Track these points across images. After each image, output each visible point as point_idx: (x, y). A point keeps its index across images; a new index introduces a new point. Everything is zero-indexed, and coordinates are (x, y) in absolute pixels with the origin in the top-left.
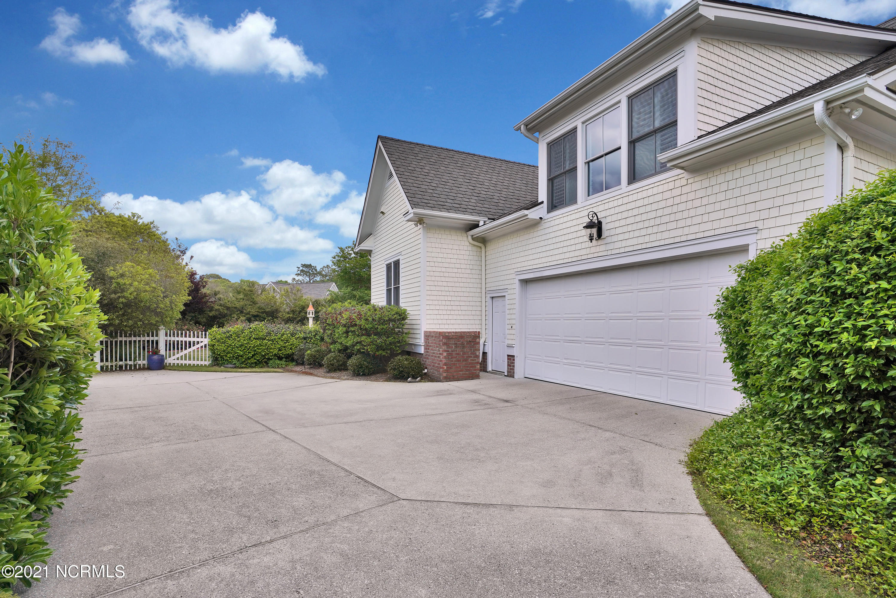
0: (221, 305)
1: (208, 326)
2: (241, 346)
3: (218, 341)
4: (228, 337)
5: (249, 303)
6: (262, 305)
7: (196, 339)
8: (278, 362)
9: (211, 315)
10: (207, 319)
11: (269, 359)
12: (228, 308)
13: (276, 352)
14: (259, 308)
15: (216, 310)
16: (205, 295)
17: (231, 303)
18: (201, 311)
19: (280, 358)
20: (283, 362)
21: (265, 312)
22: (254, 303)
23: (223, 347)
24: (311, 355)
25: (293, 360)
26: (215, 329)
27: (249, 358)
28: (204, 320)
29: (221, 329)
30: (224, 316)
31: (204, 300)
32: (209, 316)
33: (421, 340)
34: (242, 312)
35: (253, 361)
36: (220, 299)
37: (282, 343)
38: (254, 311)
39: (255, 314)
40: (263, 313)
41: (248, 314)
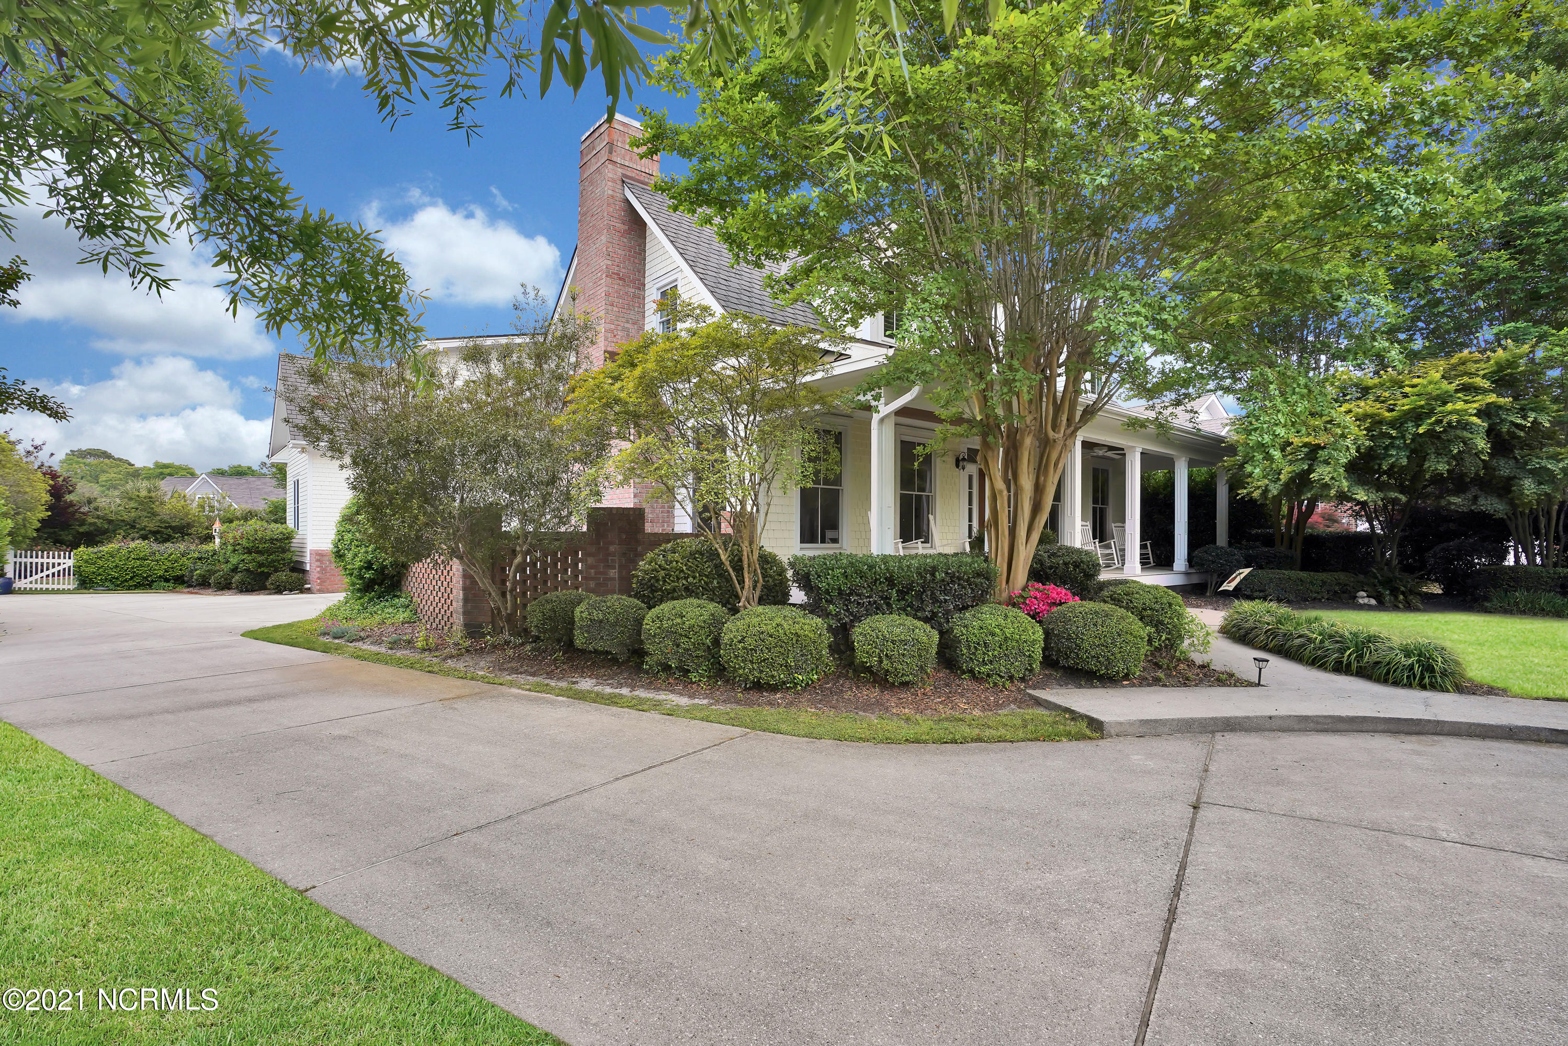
0: (98, 517)
1: (74, 545)
2: (116, 566)
3: (86, 562)
4: (100, 558)
5: (145, 514)
6: (167, 518)
7: (56, 561)
8: (163, 584)
9: (81, 530)
10: (74, 537)
11: (153, 581)
12: (110, 522)
13: (161, 573)
14: (161, 521)
15: (91, 524)
16: (71, 504)
17: (116, 513)
18: (66, 526)
19: (167, 580)
20: (171, 585)
21: (170, 527)
22: (154, 514)
23: (92, 569)
24: (200, 575)
25: (183, 582)
26: (82, 548)
27: (126, 581)
28: (70, 538)
29: (90, 549)
30: (105, 532)
31: (71, 509)
32: (78, 533)
33: (307, 559)
34: (133, 527)
35: (131, 583)
36: (96, 509)
37: (169, 564)
38: (152, 525)
39: (156, 529)
40: (166, 528)
41: (143, 529)
